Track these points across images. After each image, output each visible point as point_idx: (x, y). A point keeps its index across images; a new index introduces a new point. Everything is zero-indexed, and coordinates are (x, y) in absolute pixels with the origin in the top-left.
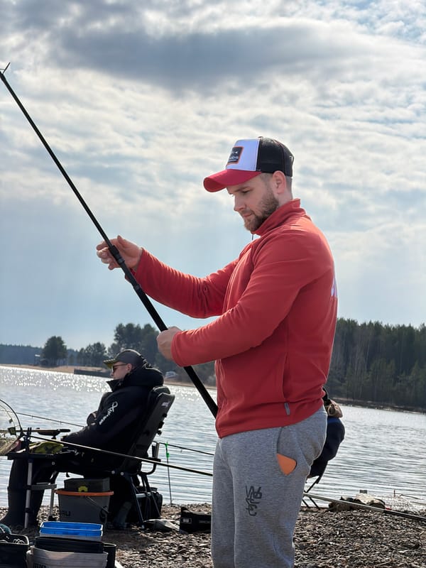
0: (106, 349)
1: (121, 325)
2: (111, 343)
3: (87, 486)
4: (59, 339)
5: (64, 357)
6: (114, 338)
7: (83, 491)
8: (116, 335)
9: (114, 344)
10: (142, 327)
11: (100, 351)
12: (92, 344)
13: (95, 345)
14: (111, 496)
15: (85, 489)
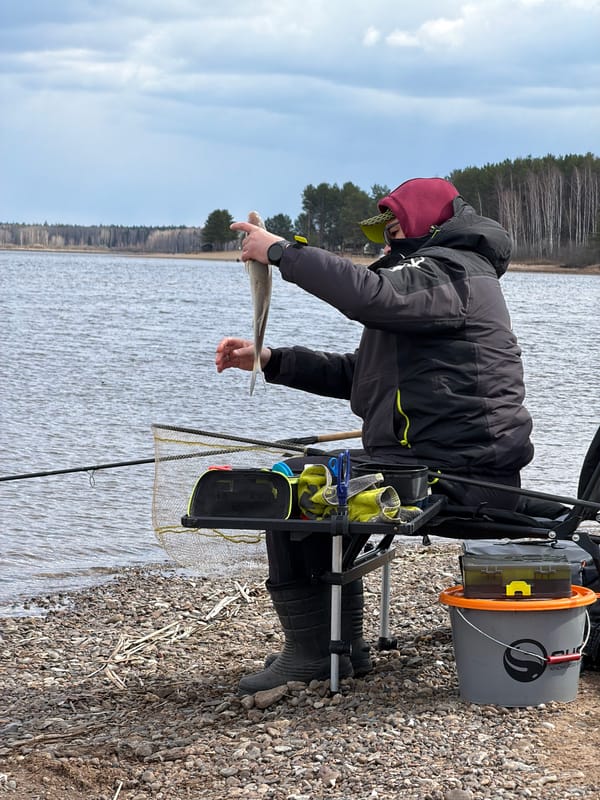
0: (293, 223)
1: (310, 187)
2: (298, 214)
3: (528, 582)
4: (225, 213)
5: (234, 237)
6: (303, 205)
7: (519, 596)
8: (304, 202)
9: (302, 215)
10: (341, 187)
11: (284, 225)
12: (272, 217)
13: (276, 218)
14: (589, 607)
15: (526, 589)
